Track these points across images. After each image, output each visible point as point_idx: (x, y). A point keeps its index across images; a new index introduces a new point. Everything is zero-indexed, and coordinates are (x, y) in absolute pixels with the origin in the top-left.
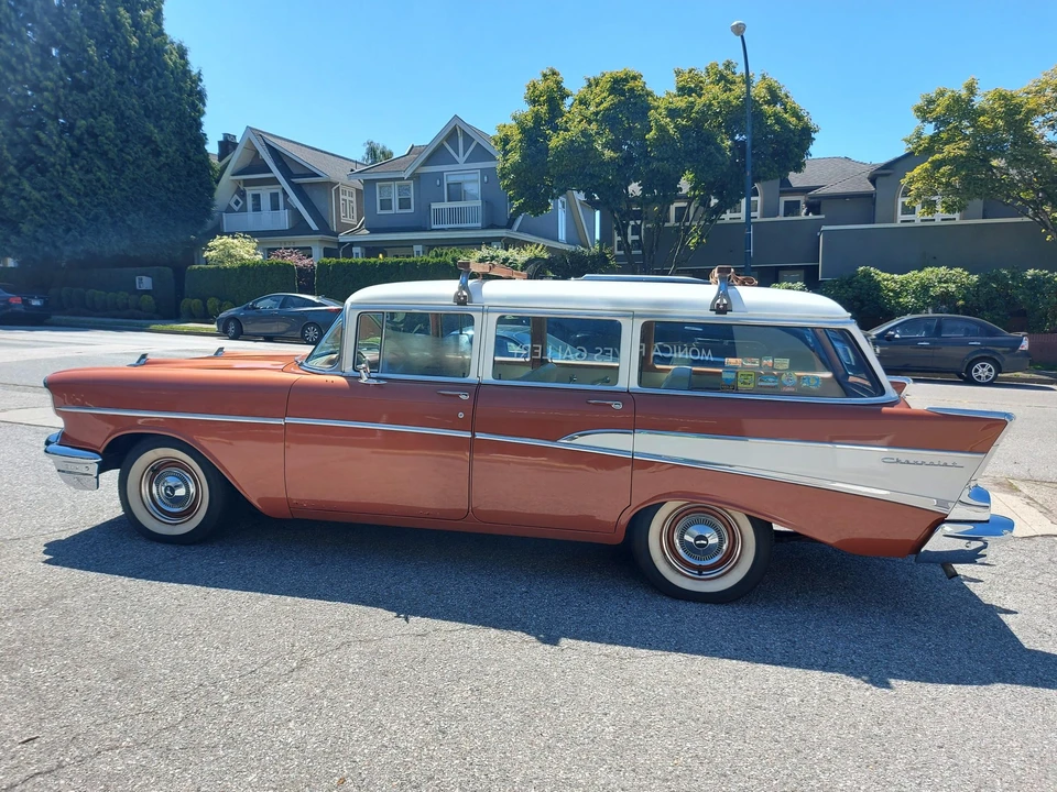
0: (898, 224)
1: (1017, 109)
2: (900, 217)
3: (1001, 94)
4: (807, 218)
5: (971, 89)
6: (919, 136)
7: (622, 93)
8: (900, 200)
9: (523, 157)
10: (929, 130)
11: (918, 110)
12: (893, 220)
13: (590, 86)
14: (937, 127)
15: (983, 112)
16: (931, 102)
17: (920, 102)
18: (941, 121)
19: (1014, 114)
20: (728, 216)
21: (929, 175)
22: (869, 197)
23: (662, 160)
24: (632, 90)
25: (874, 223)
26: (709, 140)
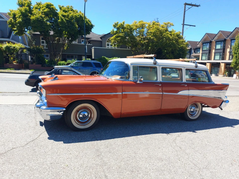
0: (106, 48)
1: (132, 28)
2: (107, 47)
3: (129, 25)
4: (88, 44)
5: (124, 23)
6: (113, 31)
7: (50, 8)
8: (107, 43)
9: (23, 20)
10: (115, 30)
11: (114, 25)
12: (106, 47)
13: (37, 4)
14: (117, 29)
15: (125, 28)
16: (116, 24)
17: (114, 24)
18: (118, 29)
19: (131, 30)
20: (74, 42)
21: (115, 39)
22: (101, 42)
23: (63, 27)
24: (52, 8)
25: (102, 47)
26: (73, 24)
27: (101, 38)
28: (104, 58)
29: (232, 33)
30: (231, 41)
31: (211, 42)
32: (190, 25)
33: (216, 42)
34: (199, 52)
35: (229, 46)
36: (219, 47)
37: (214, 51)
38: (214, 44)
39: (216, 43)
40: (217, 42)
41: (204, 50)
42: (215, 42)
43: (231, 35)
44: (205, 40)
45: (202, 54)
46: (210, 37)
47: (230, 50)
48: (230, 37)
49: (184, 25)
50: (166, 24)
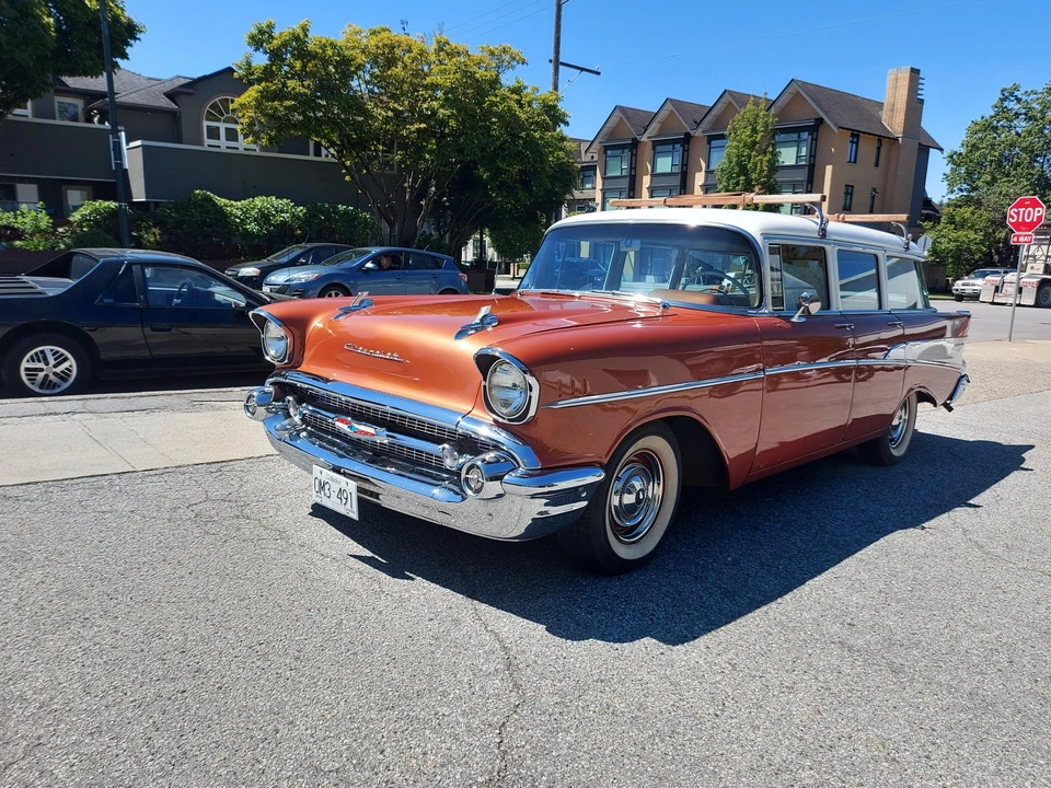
0: (206, 148)
2: (208, 141)
3: (332, 43)
4: (101, 126)
5: (305, 29)
6: (249, 64)
8: (206, 124)
10: (261, 60)
11: (252, 38)
12: (200, 143)
14: (270, 59)
15: (314, 56)
16: (261, 32)
17: (255, 32)
18: (276, 56)
19: (346, 67)
21: (258, 106)
22: (173, 115)
25: (181, 143)
27: (171, 95)
28: (209, 200)
29: (713, 113)
30: (709, 143)
31: (635, 145)
32: (582, 69)
33: (655, 144)
34: (594, 182)
35: (703, 165)
36: (665, 164)
37: (646, 181)
38: (647, 151)
39: (654, 148)
40: (659, 145)
41: (609, 175)
42: (650, 146)
43: (709, 118)
44: (612, 134)
45: (604, 191)
46: (632, 125)
47: (706, 179)
48: (704, 125)
49: (557, 63)
50: (492, 53)
